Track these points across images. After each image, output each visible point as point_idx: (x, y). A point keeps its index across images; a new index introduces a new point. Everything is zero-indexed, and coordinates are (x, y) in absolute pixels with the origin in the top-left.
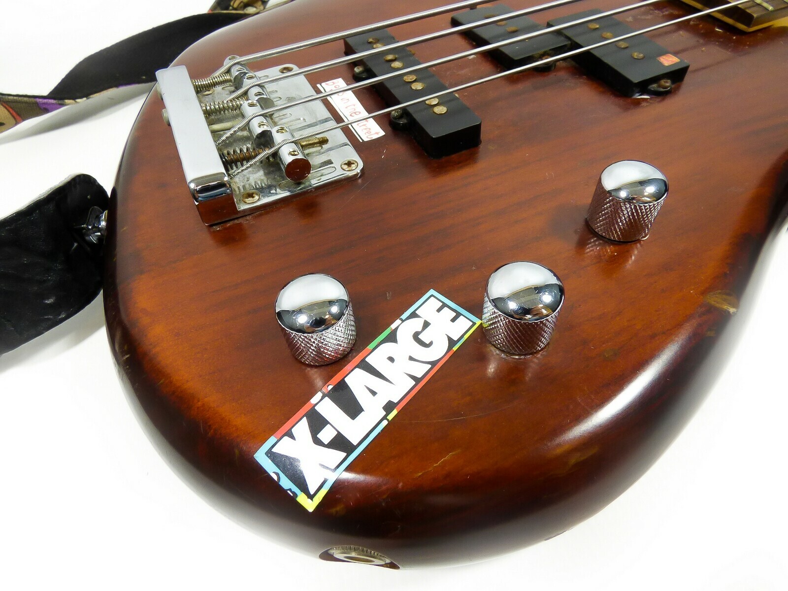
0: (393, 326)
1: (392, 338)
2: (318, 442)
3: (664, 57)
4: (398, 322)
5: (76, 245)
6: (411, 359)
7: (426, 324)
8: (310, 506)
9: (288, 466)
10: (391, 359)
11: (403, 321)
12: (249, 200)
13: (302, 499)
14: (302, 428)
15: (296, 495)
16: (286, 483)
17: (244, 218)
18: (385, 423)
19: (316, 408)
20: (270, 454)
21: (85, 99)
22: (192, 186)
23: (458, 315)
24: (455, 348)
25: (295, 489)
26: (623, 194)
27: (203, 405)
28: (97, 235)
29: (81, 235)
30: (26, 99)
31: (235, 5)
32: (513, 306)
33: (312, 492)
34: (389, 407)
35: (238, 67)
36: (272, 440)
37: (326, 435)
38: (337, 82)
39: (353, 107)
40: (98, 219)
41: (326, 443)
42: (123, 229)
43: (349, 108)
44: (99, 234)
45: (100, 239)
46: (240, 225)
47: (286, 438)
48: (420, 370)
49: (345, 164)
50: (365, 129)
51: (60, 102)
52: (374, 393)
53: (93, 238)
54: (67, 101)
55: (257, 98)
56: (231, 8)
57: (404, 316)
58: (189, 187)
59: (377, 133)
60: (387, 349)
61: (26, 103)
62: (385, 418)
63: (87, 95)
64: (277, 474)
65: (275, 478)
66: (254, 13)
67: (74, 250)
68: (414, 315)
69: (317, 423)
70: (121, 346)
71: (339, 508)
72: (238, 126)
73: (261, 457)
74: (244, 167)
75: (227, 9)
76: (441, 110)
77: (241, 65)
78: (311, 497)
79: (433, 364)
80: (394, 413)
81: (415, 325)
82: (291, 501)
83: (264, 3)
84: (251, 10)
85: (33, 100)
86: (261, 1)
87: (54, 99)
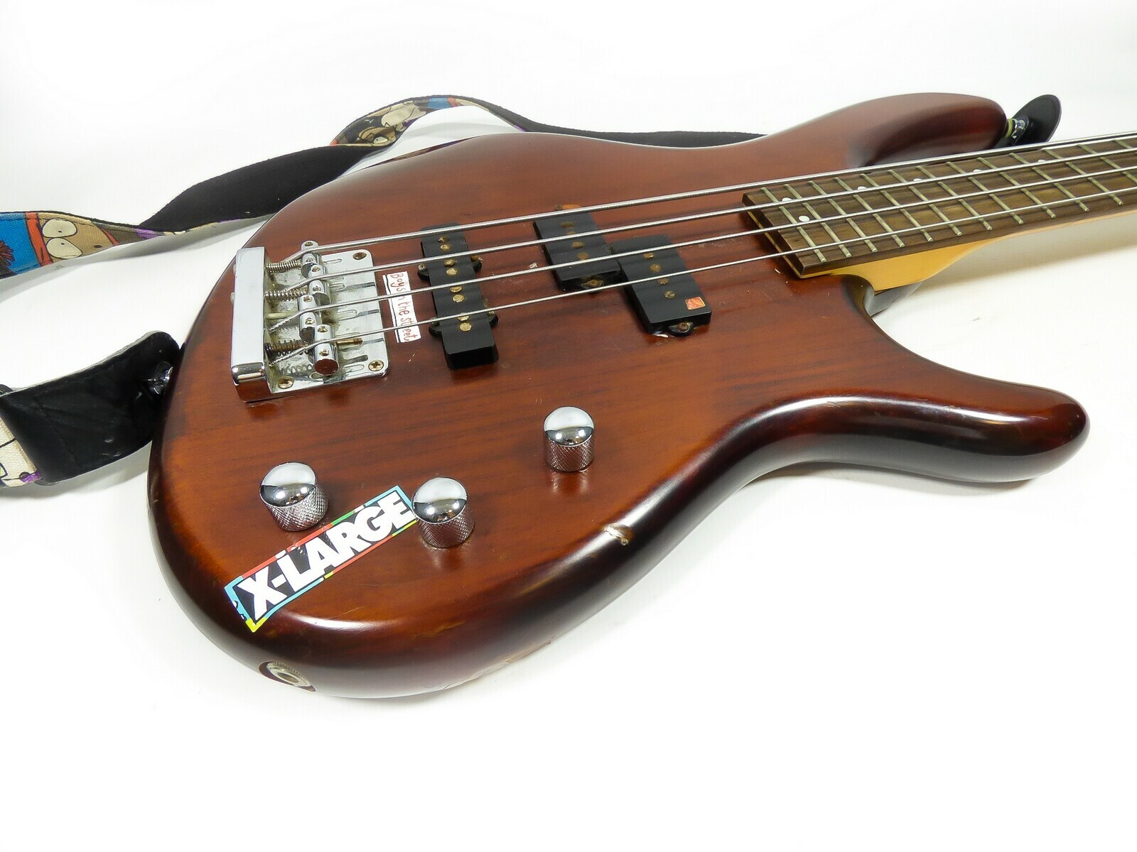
0: (356, 510)
1: (352, 519)
2: (270, 585)
3: (692, 300)
4: (362, 507)
5: (140, 394)
6: (359, 537)
7: (382, 513)
8: (254, 627)
9: (247, 599)
10: (345, 535)
11: (365, 507)
12: (283, 386)
13: (249, 622)
14: (263, 574)
15: (246, 619)
16: (241, 610)
17: (277, 400)
18: (322, 579)
19: (278, 561)
20: (236, 588)
21: (184, 232)
22: (235, 370)
23: (408, 509)
24: (394, 535)
25: (246, 615)
26: (559, 437)
27: (200, 546)
28: (160, 388)
29: (148, 386)
30: (126, 228)
31: (364, 137)
32: (431, 511)
33: (257, 619)
34: (328, 569)
35: (310, 256)
36: (240, 578)
37: (278, 581)
38: (402, 275)
39: (405, 305)
40: (164, 373)
41: (276, 587)
42: (178, 394)
43: (401, 306)
44: (162, 387)
45: (162, 391)
46: (273, 406)
47: (250, 579)
48: (362, 546)
49: (373, 364)
50: (406, 330)
51: (159, 233)
52: (322, 558)
53: (156, 390)
54: (166, 233)
55: (314, 293)
56: (357, 141)
57: (367, 504)
58: (232, 372)
59: (414, 336)
60: (346, 527)
61: (126, 231)
62: (323, 576)
63: (186, 229)
64: (237, 603)
65: (235, 605)
67: (138, 399)
68: (376, 504)
69: (275, 571)
70: (155, 490)
71: (272, 633)
72: (290, 318)
73: (229, 589)
74: (288, 356)
75: (352, 141)
76: (466, 327)
77: (313, 254)
78: (255, 622)
79: (373, 543)
80: (331, 573)
81: (373, 511)
82: (242, 623)
83: (398, 134)
84: (381, 141)
85: (133, 229)
86: (395, 132)
87: (154, 230)
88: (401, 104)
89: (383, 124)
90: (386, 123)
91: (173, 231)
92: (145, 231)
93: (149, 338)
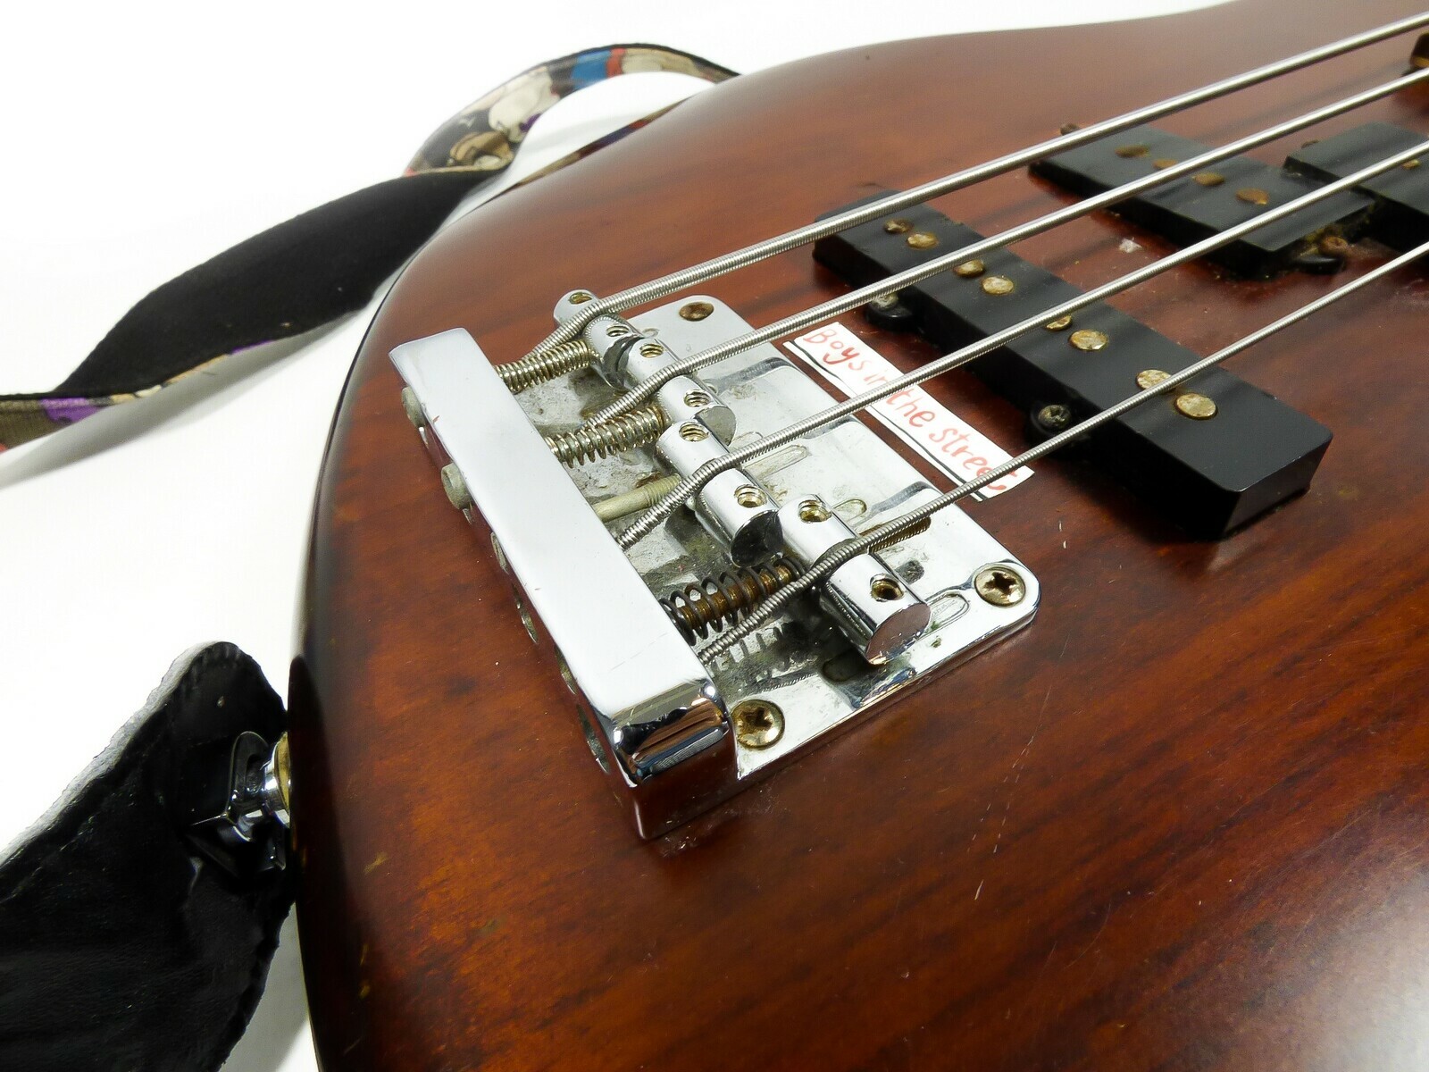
12: (758, 736)
21: (157, 388)
28: (252, 820)
30: (16, 404)
31: (460, 156)
35: (605, 324)
38: (830, 333)
39: (907, 399)
40: (256, 773)
44: (258, 814)
49: (990, 585)
50: (972, 461)
51: (99, 402)
53: (242, 832)
54: (115, 398)
55: (692, 411)
56: (451, 161)
61: (18, 412)
63: (162, 380)
66: (496, 167)
72: (668, 502)
75: (443, 164)
76: (1200, 406)
77: (612, 316)
83: (514, 146)
84: (489, 163)
85: (34, 404)
86: (507, 142)
87: (86, 396)
88: (526, 77)
89: (493, 123)
90: (499, 123)
91: (132, 390)
92: (65, 403)
93: (186, 678)
